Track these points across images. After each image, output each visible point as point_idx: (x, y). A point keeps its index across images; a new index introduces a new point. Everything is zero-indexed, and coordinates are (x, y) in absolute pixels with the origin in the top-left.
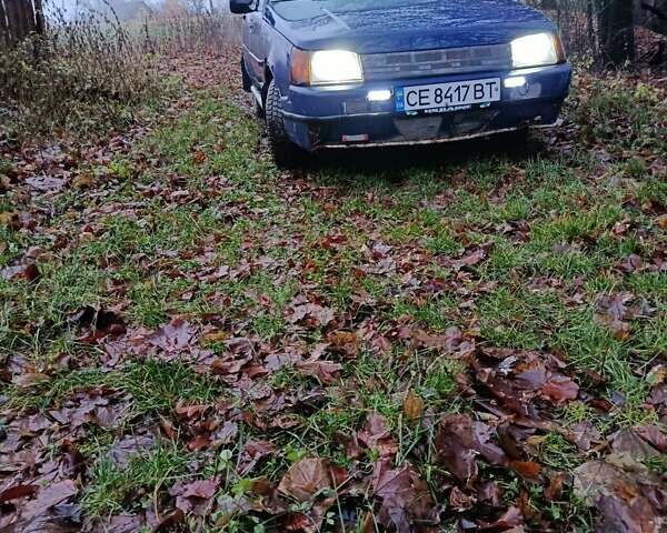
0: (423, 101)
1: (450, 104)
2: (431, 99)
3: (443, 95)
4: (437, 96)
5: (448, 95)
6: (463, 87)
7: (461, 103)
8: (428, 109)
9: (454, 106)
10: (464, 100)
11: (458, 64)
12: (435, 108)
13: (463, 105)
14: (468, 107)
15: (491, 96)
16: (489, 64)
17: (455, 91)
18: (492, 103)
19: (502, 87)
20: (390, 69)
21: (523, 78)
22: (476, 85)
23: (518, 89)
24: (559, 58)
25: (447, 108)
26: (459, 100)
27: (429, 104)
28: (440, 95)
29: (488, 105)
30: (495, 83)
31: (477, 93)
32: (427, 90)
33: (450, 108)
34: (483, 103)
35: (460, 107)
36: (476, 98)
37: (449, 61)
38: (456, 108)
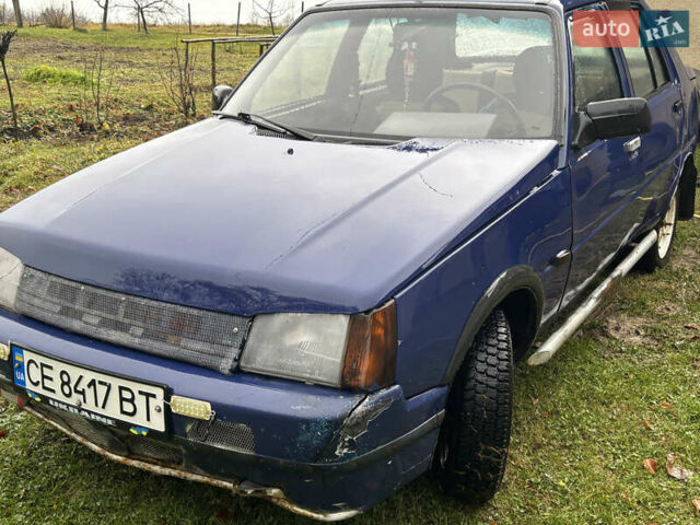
0: (48, 383)
1: (84, 406)
2: (56, 384)
3: (72, 385)
4: (64, 384)
5: (79, 389)
6: (101, 383)
7: (99, 410)
8: (54, 400)
9: (89, 412)
10: (103, 407)
11: (139, 332)
12: (63, 403)
13: (102, 416)
14: (110, 422)
15: (148, 419)
16: (192, 348)
17: (89, 386)
18: (152, 433)
19: (167, 408)
20: (48, 305)
21: (208, 405)
22: (121, 388)
23: (200, 422)
24: (343, 378)
25: (80, 410)
26: (96, 405)
27: (53, 391)
28: (68, 383)
29: (144, 433)
30: (154, 396)
31: (124, 403)
32: (51, 368)
33: (83, 413)
34: (135, 426)
35: (98, 418)
36: (123, 412)
37: (126, 321)
38: (93, 416)
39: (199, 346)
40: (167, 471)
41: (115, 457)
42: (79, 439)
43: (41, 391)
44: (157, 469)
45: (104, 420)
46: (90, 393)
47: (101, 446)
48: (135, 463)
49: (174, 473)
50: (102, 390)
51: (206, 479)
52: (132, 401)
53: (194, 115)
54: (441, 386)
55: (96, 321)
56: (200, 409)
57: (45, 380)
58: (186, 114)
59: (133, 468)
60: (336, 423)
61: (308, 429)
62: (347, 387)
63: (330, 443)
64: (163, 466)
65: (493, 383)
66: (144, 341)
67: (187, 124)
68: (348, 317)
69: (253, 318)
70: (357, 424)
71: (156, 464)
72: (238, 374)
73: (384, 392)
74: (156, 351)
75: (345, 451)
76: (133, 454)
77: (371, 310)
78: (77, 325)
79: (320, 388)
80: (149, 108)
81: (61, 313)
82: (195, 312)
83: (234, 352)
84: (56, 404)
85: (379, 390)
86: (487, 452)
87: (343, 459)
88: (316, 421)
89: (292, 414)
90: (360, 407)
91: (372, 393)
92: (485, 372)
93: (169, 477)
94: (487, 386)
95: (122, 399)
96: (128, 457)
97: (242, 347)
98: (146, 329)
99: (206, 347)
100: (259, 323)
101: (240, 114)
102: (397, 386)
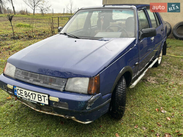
0: (22, 94)
1: (30, 99)
2: (24, 94)
3: (27, 94)
4: (25, 94)
5: (29, 95)
6: (34, 94)
7: (34, 100)
8: (23, 98)
9: (31, 100)
10: (34, 99)
11: (42, 82)
12: (25, 99)
13: (34, 101)
14: (36, 103)
15: (44, 102)
16: (54, 86)
17: (31, 95)
18: (45, 105)
19: (49, 99)
20: (21, 77)
21: (58, 98)
22: (38, 95)
23: (56, 102)
24: (88, 92)
25: (29, 100)
26: (33, 99)
27: (23, 96)
28: (26, 94)
29: (44, 105)
30: (46, 97)
31: (39, 98)
32: (22, 91)
33: (30, 101)
34: (42, 103)
35: (33, 102)
36: (39, 100)
37: (39, 80)
38: (32, 101)
39: (55, 85)
40: (49, 113)
41: (37, 110)
42: (29, 106)
43: (20, 96)
44: (47, 113)
45: (35, 102)
46: (31, 96)
47: (34, 108)
48: (42, 112)
49: (51, 114)
50: (34, 95)
51: (58, 115)
52: (41, 98)
53: (54, 34)
54: (110, 93)
55: (32, 80)
56: (56, 99)
57: (21, 93)
58: (52, 33)
59: (41, 112)
60: (87, 102)
61: (80, 103)
62: (89, 94)
63: (85, 106)
64: (48, 112)
65: (122, 92)
66: (43, 84)
67: (53, 35)
68: (89, 78)
69: (67, 79)
70: (91, 102)
71: (47, 112)
72: (64, 91)
73: (97, 95)
74: (46, 86)
75: (89, 108)
76: (42, 110)
77: (94, 76)
78: (28, 81)
79: (83, 94)
80: (44, 32)
81: (25, 78)
82: (55, 78)
83: (64, 87)
84: (24, 99)
85: (96, 94)
86: (120, 108)
87: (88, 110)
88: (82, 102)
89: (77, 100)
90: (92, 98)
91: (95, 95)
92: (120, 90)
93: (50, 115)
94: (120, 93)
95: (39, 97)
96: (40, 110)
97: (65, 85)
98: (44, 82)
99: (57, 85)
100: (69, 80)
101: (64, 33)
102: (100, 93)
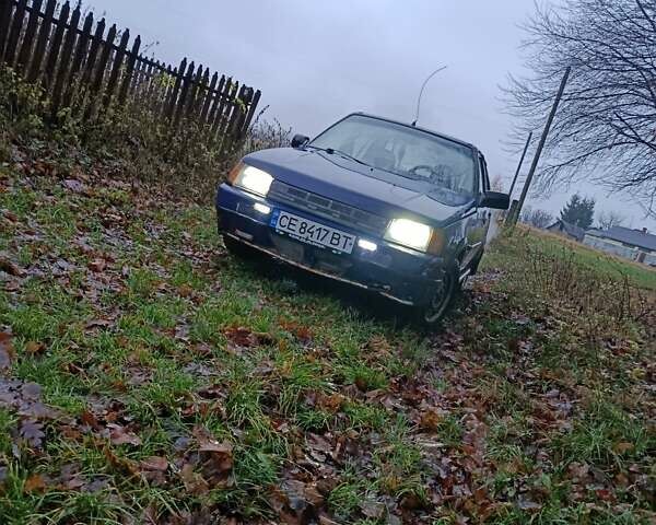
1: (310, 238)
2: (297, 228)
3: (307, 229)
5: (311, 231)
6: (324, 229)
7: (318, 241)
8: (292, 234)
9: (312, 241)
10: (321, 240)
11: (338, 215)
12: (298, 236)
13: (319, 244)
14: (322, 247)
15: (344, 248)
17: (317, 230)
19: (355, 245)
20: (287, 197)
22: (334, 233)
23: (369, 252)
24: (428, 248)
25: (307, 240)
27: (293, 230)
28: (304, 228)
29: (340, 253)
30: (350, 238)
31: (334, 240)
32: (297, 220)
34: (336, 250)
35: (316, 244)
36: (331, 243)
40: (330, 276)
43: (285, 229)
46: (316, 234)
47: (298, 262)
50: (324, 233)
51: (349, 281)
52: (338, 239)
55: (315, 208)
57: (291, 225)
59: (314, 273)
101: (328, 149)
